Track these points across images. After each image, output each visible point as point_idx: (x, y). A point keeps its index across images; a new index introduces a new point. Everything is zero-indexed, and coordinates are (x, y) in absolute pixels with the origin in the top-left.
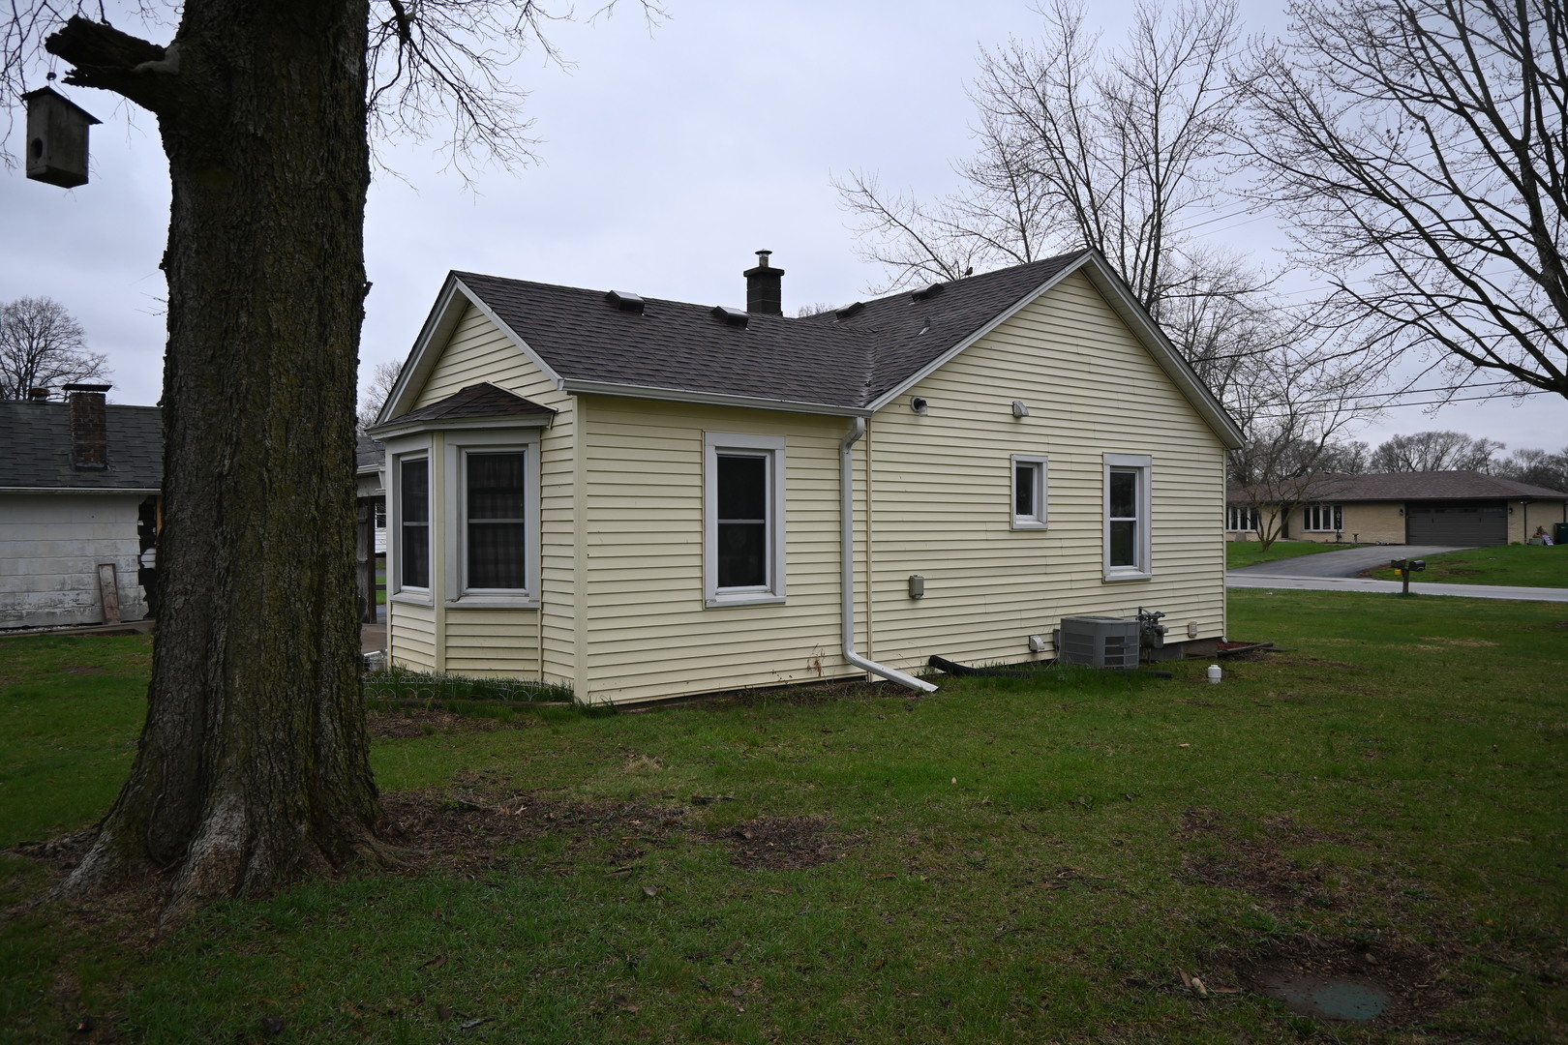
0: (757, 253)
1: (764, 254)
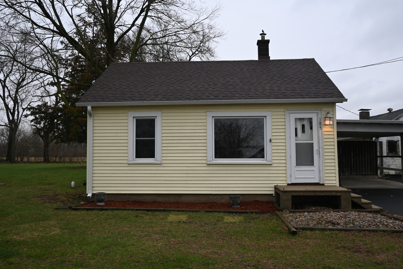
1: (263, 35)
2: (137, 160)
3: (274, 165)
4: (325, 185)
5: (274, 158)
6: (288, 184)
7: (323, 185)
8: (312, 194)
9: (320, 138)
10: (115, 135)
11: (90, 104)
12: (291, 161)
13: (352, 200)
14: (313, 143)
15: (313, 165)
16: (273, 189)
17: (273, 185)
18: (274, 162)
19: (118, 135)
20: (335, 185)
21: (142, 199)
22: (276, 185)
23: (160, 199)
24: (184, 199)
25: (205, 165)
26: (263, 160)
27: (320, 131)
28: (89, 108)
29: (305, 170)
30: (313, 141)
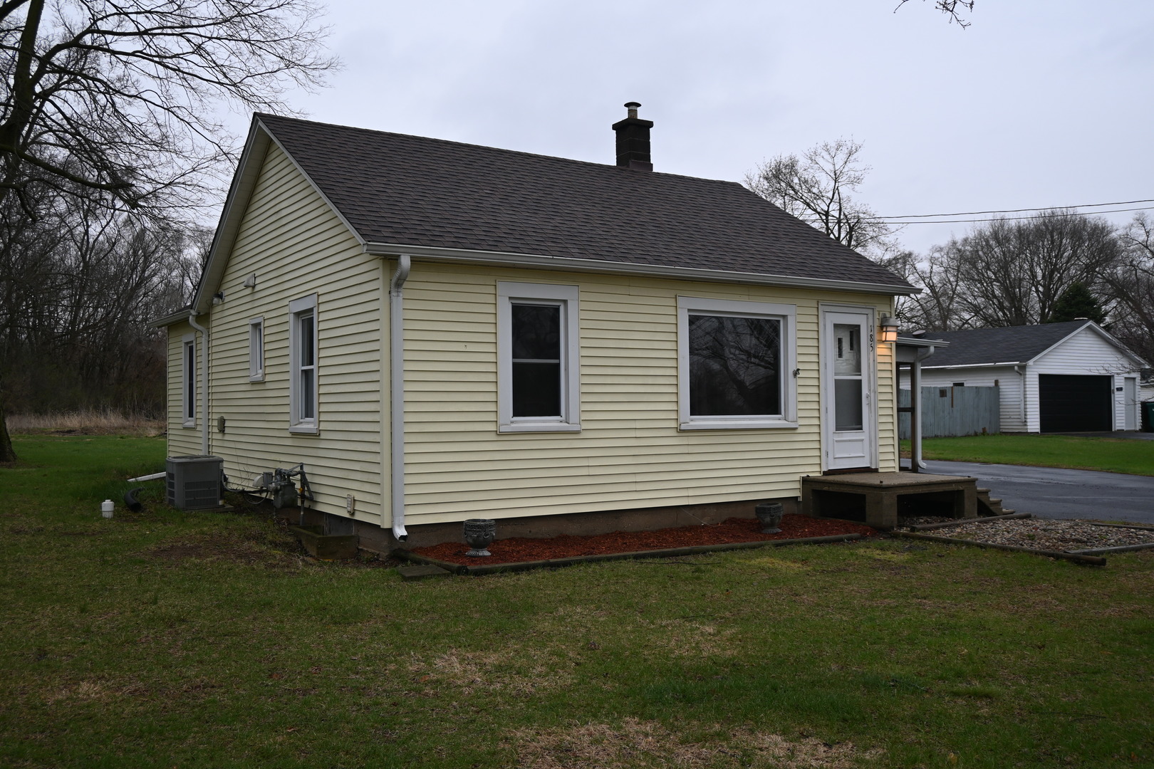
0: (627, 105)
1: (633, 106)
2: (516, 422)
3: (800, 430)
4: (880, 470)
5: (801, 414)
6: (825, 473)
7: (876, 471)
8: (925, 490)
9: (872, 369)
10: (461, 347)
11: (410, 251)
12: (827, 419)
13: (978, 499)
14: (860, 381)
15: (861, 429)
16: (798, 486)
17: (797, 477)
18: (801, 422)
19: (471, 348)
20: (894, 470)
21: (530, 532)
22: (805, 475)
23: (573, 529)
24: (627, 525)
25: (673, 433)
26: (780, 420)
27: (871, 353)
28: (405, 261)
29: (850, 441)
30: (860, 375)
